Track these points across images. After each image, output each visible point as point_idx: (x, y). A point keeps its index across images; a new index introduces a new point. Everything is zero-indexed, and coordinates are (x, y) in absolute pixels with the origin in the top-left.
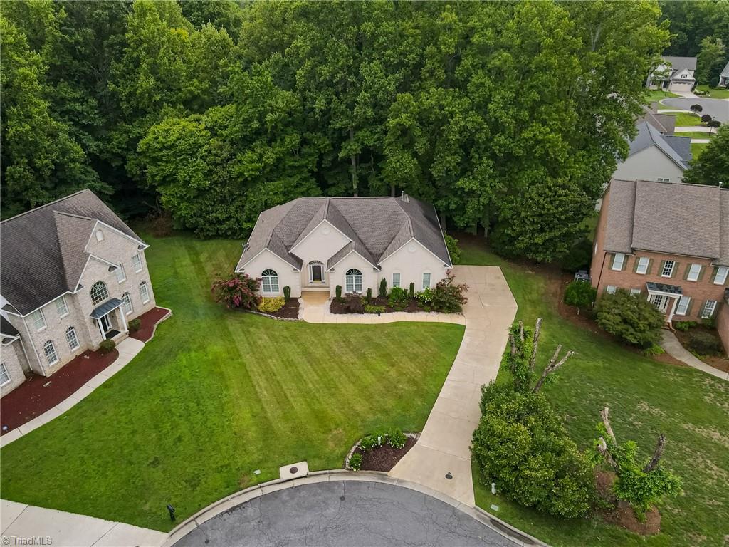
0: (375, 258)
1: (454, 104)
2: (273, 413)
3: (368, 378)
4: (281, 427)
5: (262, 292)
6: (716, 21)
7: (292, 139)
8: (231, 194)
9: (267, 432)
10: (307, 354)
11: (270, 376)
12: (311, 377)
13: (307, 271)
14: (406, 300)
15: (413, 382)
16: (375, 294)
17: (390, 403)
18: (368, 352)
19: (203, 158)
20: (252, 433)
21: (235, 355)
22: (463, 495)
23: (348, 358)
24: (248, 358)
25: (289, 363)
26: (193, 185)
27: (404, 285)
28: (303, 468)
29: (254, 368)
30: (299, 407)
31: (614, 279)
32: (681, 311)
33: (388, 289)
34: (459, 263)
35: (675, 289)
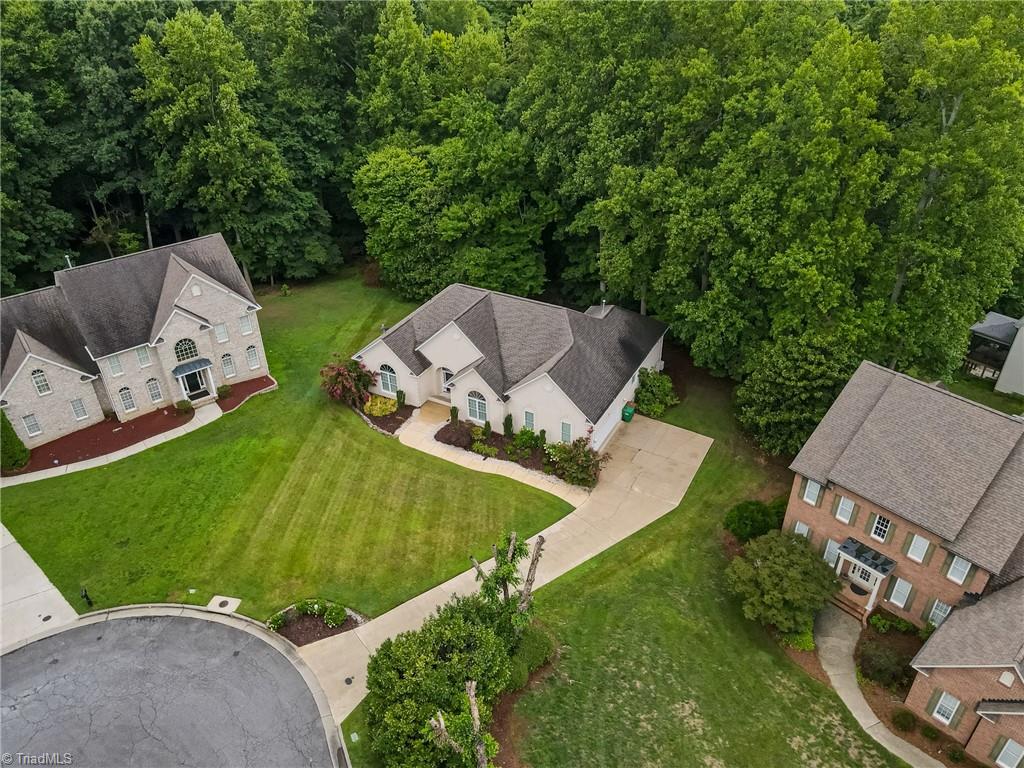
0: (507, 386)
1: (686, 194)
4: (252, 553)
5: (379, 389)
8: (434, 252)
10: (359, 480)
13: (431, 375)
14: (529, 449)
15: (431, 557)
18: (422, 501)
19: (412, 204)
20: (222, 549)
21: (290, 456)
22: (342, 707)
23: (394, 501)
24: (298, 464)
25: (330, 485)
27: (535, 429)
28: (234, 605)
29: (292, 478)
31: (805, 514)
32: (898, 599)
33: (517, 428)
34: (661, 418)
35: (882, 563)
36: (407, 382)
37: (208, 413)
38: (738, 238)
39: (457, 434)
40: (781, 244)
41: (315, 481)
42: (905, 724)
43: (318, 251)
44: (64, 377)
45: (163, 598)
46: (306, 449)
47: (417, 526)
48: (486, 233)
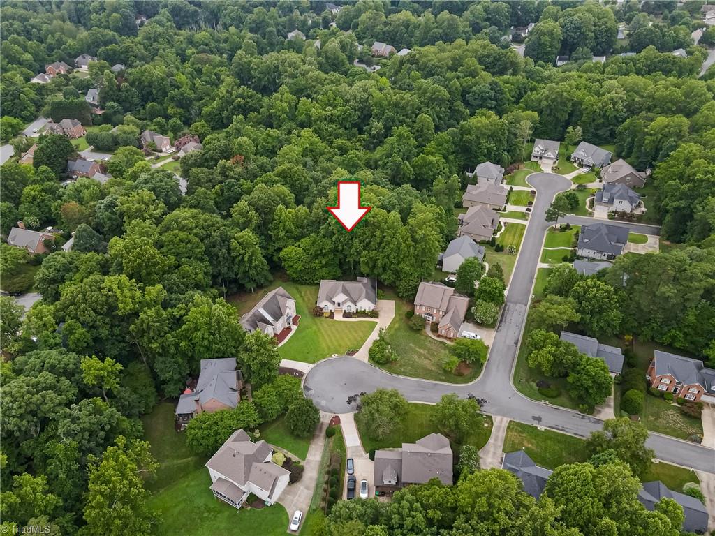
0: (355, 303)
2: (330, 344)
3: (351, 337)
4: (331, 347)
5: (324, 311)
6: (584, 110)
7: (331, 256)
9: (329, 348)
10: (337, 330)
11: (329, 336)
12: (338, 336)
13: (336, 304)
14: (364, 314)
15: (361, 338)
16: (355, 312)
17: (355, 343)
18: (351, 330)
20: (326, 348)
21: (319, 329)
22: (366, 360)
23: (347, 331)
24: (323, 331)
25: (332, 332)
26: (299, 269)
27: (363, 310)
28: (336, 355)
29: (324, 333)
30: (336, 344)
31: (417, 311)
32: (434, 320)
33: (359, 310)
34: (383, 299)
35: (431, 315)
36: (331, 307)
37: (294, 327)
38: (392, 262)
39: (346, 315)
40: (399, 263)
41: (329, 333)
42: (439, 336)
44: (270, 328)
45: (324, 358)
46: (321, 328)
47: (354, 334)
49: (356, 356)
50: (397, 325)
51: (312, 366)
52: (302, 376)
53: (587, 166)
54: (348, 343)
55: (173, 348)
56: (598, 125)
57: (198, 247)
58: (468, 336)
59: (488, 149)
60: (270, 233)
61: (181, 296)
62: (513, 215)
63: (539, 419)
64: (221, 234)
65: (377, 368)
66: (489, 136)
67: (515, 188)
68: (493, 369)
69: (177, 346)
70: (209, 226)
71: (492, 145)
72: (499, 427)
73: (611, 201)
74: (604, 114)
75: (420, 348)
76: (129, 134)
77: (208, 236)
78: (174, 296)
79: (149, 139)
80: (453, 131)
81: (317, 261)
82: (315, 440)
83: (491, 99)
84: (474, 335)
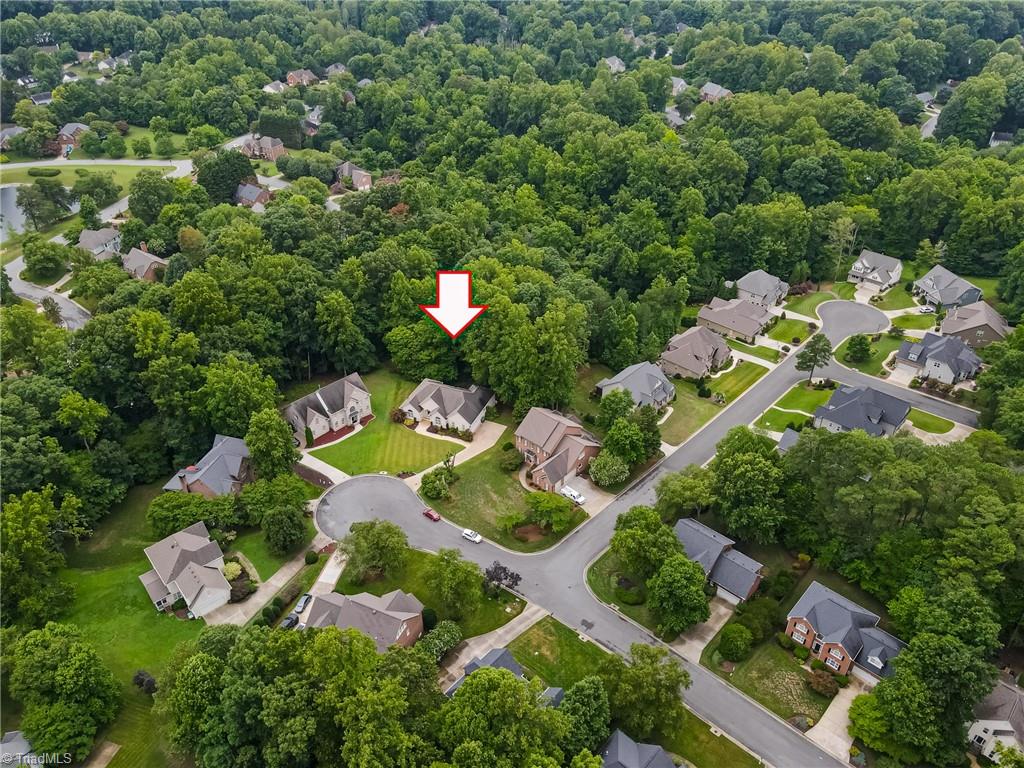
0: (446, 415)
1: (492, 360)
2: (386, 458)
3: (418, 456)
4: (386, 462)
5: (408, 416)
6: (964, 216)
7: (444, 350)
9: (382, 462)
10: (408, 443)
11: (393, 447)
12: (403, 449)
13: (424, 413)
14: (454, 432)
15: (428, 461)
16: (444, 427)
17: (418, 464)
18: (426, 448)
20: (379, 462)
21: (387, 438)
22: (415, 488)
23: (418, 448)
24: (390, 440)
25: (400, 444)
26: (404, 358)
27: (455, 427)
28: (385, 473)
29: (389, 444)
30: (394, 459)
31: (518, 444)
32: (538, 462)
33: (450, 426)
34: (492, 421)
35: (533, 454)
36: (417, 414)
37: (359, 428)
38: (507, 372)
39: (433, 429)
40: (517, 375)
41: (396, 445)
42: (531, 485)
43: (372, 363)
44: (322, 420)
45: (368, 472)
46: (391, 436)
47: (425, 454)
48: (437, 360)
49: (408, 481)
50: (487, 458)
51: (348, 477)
52: (330, 485)
53: (931, 303)
54: (408, 462)
55: (181, 409)
56: (984, 244)
57: (273, 302)
58: (568, 494)
59: (773, 252)
60: (382, 305)
61: (221, 354)
62: (763, 353)
63: (588, 625)
64: (307, 292)
65: (423, 502)
66: (781, 233)
67: (790, 315)
68: (574, 546)
69: (185, 408)
70: (297, 280)
71: (781, 246)
72: (527, 618)
73: (921, 360)
74: (996, 229)
75: (495, 492)
76: (322, 162)
77: (290, 292)
78: (213, 352)
79: (346, 173)
80: (724, 217)
81: (426, 352)
82: (293, 563)
83: (822, 182)
84: (575, 494)
